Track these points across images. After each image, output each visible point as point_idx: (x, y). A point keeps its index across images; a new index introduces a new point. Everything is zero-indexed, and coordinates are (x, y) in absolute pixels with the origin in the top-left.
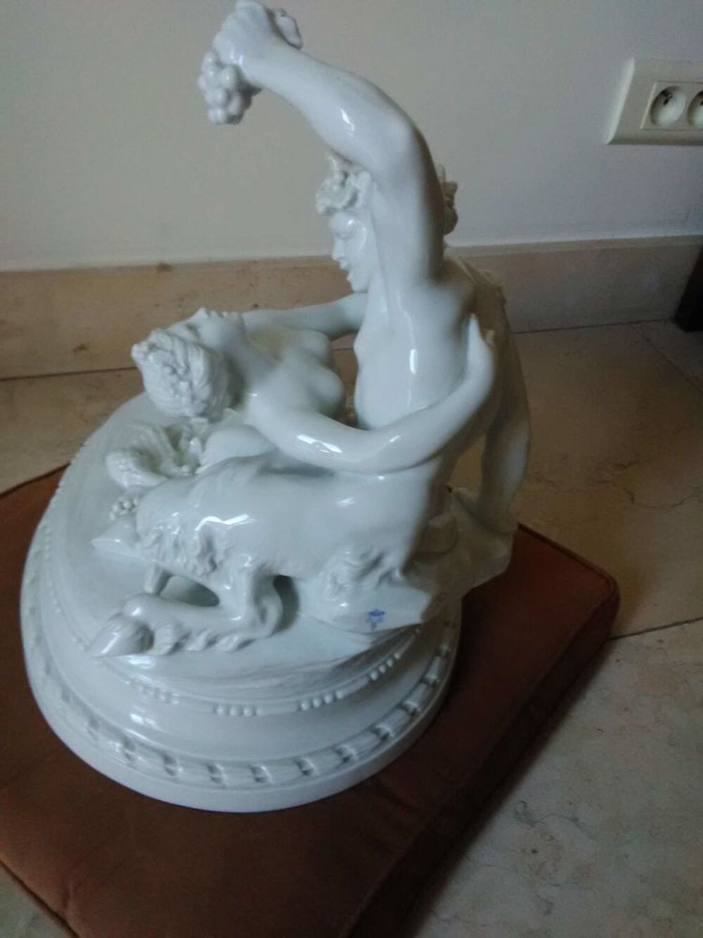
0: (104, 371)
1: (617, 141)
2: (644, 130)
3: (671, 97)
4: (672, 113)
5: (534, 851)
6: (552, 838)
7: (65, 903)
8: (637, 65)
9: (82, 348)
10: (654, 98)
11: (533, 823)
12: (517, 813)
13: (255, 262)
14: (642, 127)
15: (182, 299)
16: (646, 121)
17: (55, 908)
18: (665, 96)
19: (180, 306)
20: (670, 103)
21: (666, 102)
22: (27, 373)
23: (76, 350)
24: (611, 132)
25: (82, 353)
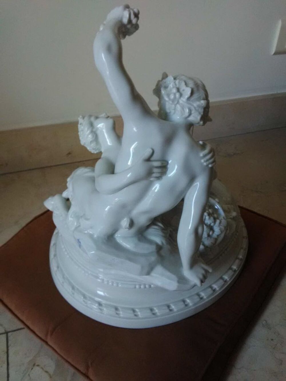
0: (78, 162)
1: (276, 53)
5: (272, 340)
6: (279, 334)
7: (88, 370)
8: (282, 22)
11: (270, 329)
12: (263, 325)
17: (84, 372)
23: (67, 154)
24: (273, 50)
25: (70, 155)
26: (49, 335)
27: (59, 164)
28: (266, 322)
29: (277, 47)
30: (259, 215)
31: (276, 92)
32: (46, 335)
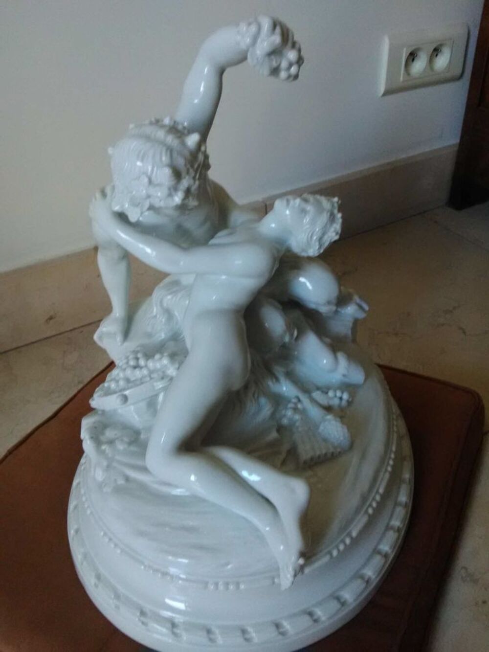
0: (71, 330)
1: (387, 93)
2: (403, 81)
3: (416, 56)
4: (419, 66)
8: (390, 39)
9: (51, 318)
10: (406, 58)
14: (402, 79)
16: (404, 74)
18: (412, 56)
20: (416, 60)
21: (413, 60)
22: (14, 345)
23: (47, 320)
24: (382, 89)
25: (52, 322)
27: (34, 340)
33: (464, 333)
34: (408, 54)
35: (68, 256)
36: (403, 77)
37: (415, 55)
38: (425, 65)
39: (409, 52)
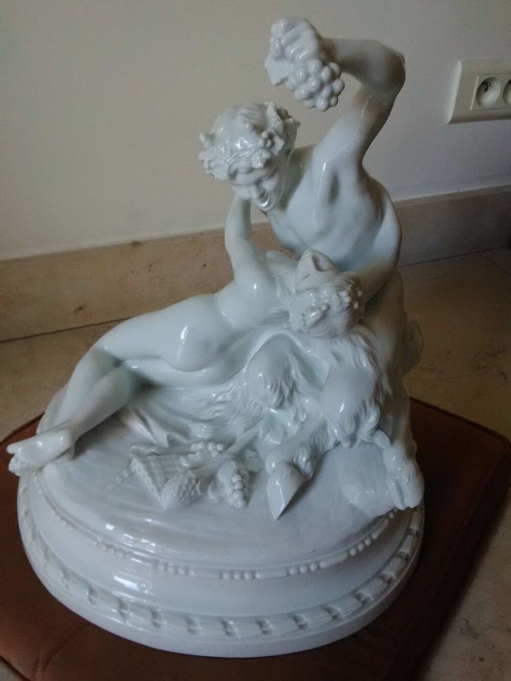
0: (99, 324)
1: (454, 121)
2: (473, 110)
3: (490, 86)
4: (492, 97)
5: (481, 659)
6: (493, 647)
8: (463, 64)
9: (80, 308)
10: (478, 88)
11: (475, 636)
13: (202, 234)
14: (471, 108)
15: (151, 266)
16: (474, 102)
18: (485, 85)
19: (150, 271)
20: (488, 91)
21: (486, 90)
22: (40, 331)
23: (76, 310)
24: (450, 115)
25: (81, 312)
26: (40, 669)
28: (467, 621)
29: (455, 110)
30: (444, 412)
31: (455, 191)
32: (34, 670)
33: (505, 378)
34: (481, 82)
35: (105, 248)
36: (474, 106)
37: (489, 84)
38: (498, 96)
39: (483, 80)
